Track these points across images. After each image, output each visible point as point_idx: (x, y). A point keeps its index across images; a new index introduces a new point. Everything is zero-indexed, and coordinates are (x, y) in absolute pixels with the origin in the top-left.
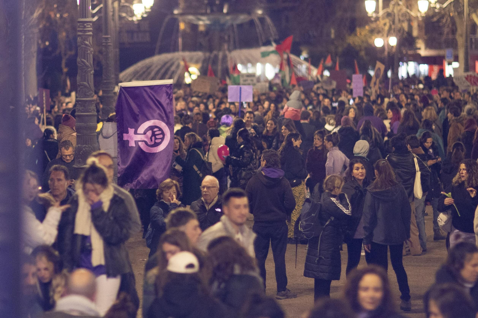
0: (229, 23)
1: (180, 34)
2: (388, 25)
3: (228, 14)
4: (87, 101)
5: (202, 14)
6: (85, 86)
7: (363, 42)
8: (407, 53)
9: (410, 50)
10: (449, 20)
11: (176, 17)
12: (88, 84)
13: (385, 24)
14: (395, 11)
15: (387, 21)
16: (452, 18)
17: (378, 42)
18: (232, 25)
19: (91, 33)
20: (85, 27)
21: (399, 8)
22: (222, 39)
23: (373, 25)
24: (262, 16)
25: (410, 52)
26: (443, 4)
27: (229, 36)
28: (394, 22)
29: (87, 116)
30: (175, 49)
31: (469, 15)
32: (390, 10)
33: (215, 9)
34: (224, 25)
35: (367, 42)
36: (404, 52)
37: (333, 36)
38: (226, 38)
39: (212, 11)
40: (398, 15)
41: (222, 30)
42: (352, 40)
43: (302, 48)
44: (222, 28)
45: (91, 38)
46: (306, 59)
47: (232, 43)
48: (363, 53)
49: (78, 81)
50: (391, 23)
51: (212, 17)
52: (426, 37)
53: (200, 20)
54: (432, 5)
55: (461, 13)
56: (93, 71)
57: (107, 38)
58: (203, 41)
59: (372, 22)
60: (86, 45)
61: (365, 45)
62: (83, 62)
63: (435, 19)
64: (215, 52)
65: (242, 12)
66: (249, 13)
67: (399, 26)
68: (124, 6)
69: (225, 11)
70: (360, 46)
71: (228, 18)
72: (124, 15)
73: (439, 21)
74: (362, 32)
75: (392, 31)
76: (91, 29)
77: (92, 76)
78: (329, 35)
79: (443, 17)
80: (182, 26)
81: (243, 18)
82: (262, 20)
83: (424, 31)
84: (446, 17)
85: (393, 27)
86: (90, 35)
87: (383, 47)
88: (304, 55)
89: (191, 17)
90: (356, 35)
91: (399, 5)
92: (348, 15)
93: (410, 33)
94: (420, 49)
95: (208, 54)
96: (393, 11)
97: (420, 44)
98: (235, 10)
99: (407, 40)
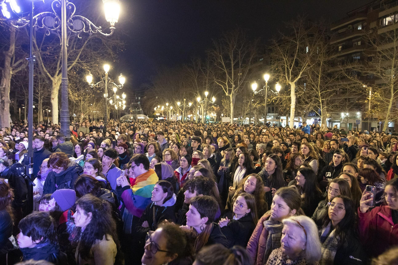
11: (129, 109)
13: (158, 112)
16: (166, 111)
23: (156, 112)
26: (165, 109)
27: (137, 113)
30: (130, 114)
31: (168, 111)
44: (136, 111)
53: (133, 110)
54: (163, 109)
73: (164, 111)
80: (131, 111)
81: (139, 110)
82: (141, 111)
88: (147, 116)
91: (159, 109)
92: (153, 111)
97: (163, 115)
98: (138, 109)
99: (161, 114)
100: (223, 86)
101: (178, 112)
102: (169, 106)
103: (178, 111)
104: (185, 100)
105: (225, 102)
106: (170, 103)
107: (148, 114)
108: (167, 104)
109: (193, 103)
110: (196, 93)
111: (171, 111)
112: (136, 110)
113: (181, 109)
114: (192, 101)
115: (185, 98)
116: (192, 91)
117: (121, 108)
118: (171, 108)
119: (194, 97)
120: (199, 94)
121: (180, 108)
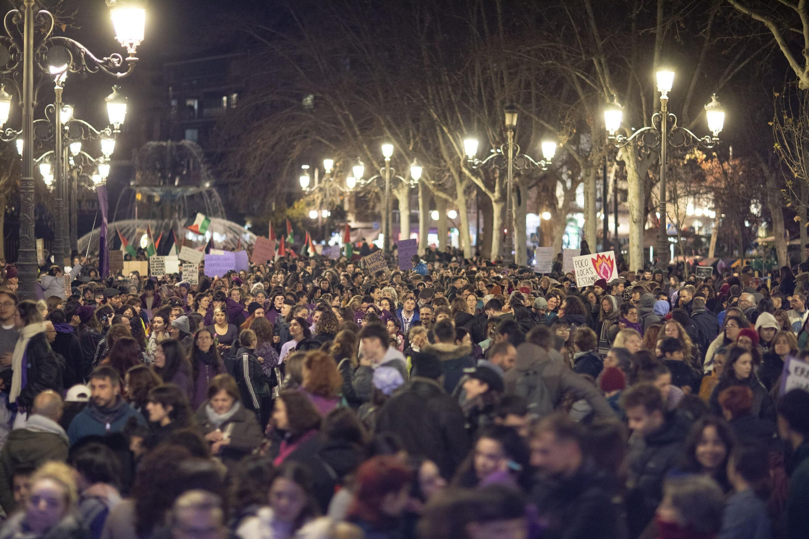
0: (180, 194)
1: (136, 204)
2: (320, 198)
3: (179, 186)
4: (27, 252)
5: (156, 186)
6: (26, 238)
7: (300, 214)
8: (338, 225)
9: (342, 222)
10: (374, 195)
11: (132, 188)
12: (30, 236)
13: (318, 198)
14: (327, 186)
15: (320, 195)
16: (377, 194)
17: (313, 214)
18: (183, 197)
19: (33, 191)
20: (27, 185)
21: (330, 184)
22: (173, 209)
23: (307, 199)
24: (210, 189)
25: (342, 224)
26: (367, 180)
27: (180, 207)
28: (325, 196)
29: (28, 265)
30: (130, 216)
31: (390, 190)
32: (322, 185)
33: (167, 181)
34: (175, 196)
35: (303, 214)
36: (336, 224)
37: (274, 208)
38: (177, 208)
39: (164, 183)
40: (329, 190)
41: (173, 201)
42: (290, 212)
43: (246, 219)
44: (173, 199)
45: (33, 195)
46: (249, 229)
47: (182, 212)
48: (300, 224)
49: (20, 234)
50: (323, 197)
51: (164, 188)
52: (356, 211)
53: (154, 191)
54: (358, 181)
55: (383, 189)
56: (34, 225)
57: (59, 202)
58: (156, 210)
59: (306, 196)
60: (28, 201)
61: (301, 217)
62: (25, 216)
63: (362, 195)
64: (166, 220)
65: (191, 185)
66: (198, 186)
67: (330, 199)
68: (82, 176)
69: (176, 183)
70: (298, 218)
71: (179, 190)
72: (83, 184)
73: (364, 196)
74: (299, 205)
75: (324, 205)
76: (33, 187)
77: (33, 230)
78: (270, 208)
79: (369, 192)
80: (139, 197)
81: (192, 190)
82: (209, 193)
83: (353, 205)
84: (371, 193)
85: (325, 200)
86: (32, 192)
87: (317, 219)
88: (248, 225)
89: (145, 188)
90: (294, 208)
91: (330, 181)
92: (286, 190)
93: (341, 207)
94: (350, 221)
95: (160, 222)
96: (325, 186)
97: (351, 217)
98: (185, 183)
99: (338, 213)
100: (778, 26)
101: (461, 198)
102: (399, 163)
103: (460, 190)
104: (511, 120)
105: (789, 135)
106: (402, 140)
107: (251, 214)
108: (388, 150)
109: (565, 138)
110: (589, 69)
111: (412, 192)
112: (179, 189)
113: (479, 182)
114: (560, 128)
115: (512, 109)
116: (558, 57)
117: (82, 178)
118: (416, 171)
119: (573, 97)
120: (606, 79)
121: (475, 173)
